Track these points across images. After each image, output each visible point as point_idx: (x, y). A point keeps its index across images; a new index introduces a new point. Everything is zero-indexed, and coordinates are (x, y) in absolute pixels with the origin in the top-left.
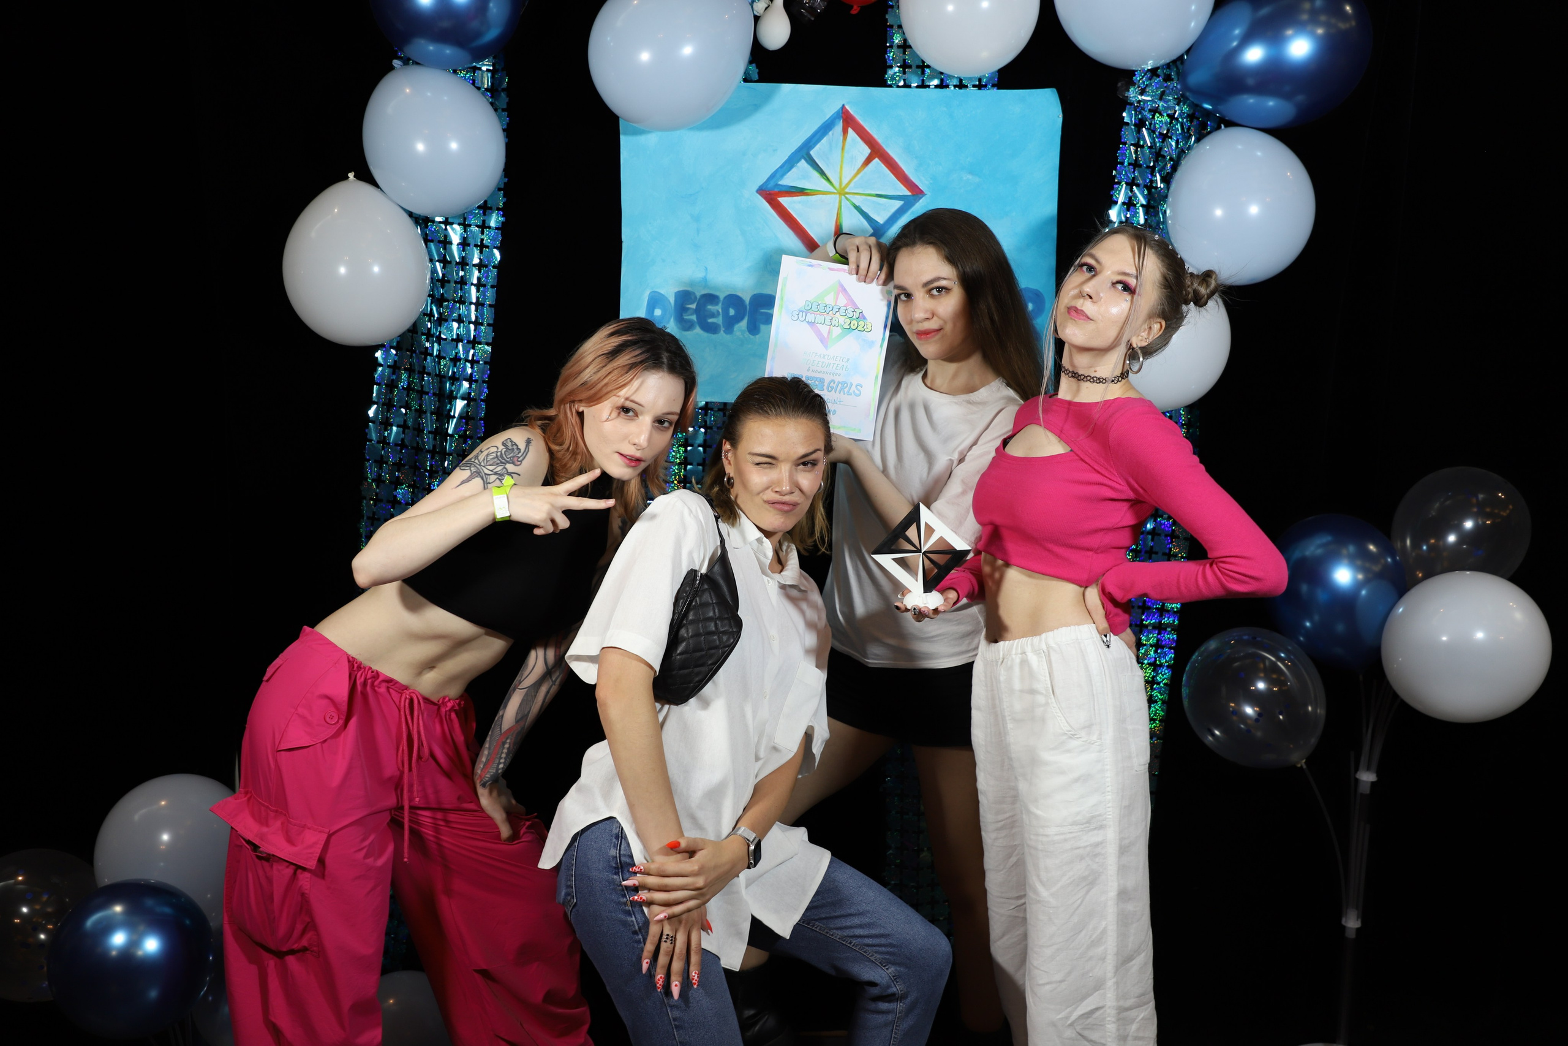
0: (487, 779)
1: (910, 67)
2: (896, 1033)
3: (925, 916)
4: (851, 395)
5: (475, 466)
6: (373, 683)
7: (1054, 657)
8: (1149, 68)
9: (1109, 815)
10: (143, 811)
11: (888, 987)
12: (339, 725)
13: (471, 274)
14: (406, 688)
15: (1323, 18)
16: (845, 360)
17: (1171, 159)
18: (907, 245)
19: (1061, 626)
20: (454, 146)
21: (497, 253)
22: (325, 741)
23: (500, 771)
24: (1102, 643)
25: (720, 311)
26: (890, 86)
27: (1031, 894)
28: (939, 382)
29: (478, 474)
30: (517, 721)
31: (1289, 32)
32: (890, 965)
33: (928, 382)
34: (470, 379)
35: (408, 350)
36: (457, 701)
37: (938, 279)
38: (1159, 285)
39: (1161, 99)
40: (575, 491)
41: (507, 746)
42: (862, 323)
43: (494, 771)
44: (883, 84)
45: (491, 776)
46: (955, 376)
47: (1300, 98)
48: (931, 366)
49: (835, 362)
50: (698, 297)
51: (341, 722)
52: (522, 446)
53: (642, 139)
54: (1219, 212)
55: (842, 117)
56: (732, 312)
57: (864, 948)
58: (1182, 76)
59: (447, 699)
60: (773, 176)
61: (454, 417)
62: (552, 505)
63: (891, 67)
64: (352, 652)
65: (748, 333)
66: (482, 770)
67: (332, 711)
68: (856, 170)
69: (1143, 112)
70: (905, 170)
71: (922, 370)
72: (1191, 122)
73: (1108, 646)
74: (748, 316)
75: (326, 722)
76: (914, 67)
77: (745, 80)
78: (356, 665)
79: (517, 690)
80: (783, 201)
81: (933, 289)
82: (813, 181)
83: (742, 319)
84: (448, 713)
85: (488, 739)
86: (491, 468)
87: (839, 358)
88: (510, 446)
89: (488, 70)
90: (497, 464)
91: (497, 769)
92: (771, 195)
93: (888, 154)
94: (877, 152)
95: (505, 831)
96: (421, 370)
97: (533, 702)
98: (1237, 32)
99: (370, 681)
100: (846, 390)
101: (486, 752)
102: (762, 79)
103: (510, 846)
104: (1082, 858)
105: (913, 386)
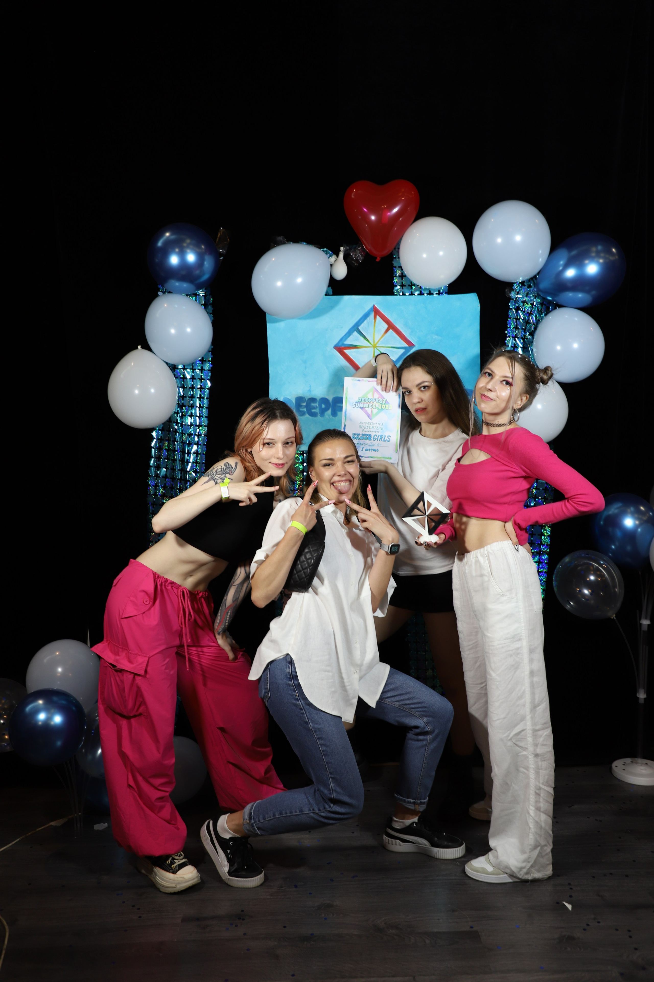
0: (220, 630)
1: (405, 286)
2: (427, 751)
3: (439, 692)
4: (385, 441)
5: (211, 475)
6: (165, 585)
7: (491, 557)
8: (520, 281)
9: (523, 633)
10: (48, 658)
11: (424, 728)
12: (150, 605)
13: (196, 393)
14: (180, 586)
15: (602, 255)
16: (381, 424)
17: (534, 324)
18: (407, 367)
19: (494, 542)
20: (189, 330)
21: (208, 382)
22: (144, 613)
23: (226, 627)
24: (515, 549)
25: (318, 406)
26: (396, 295)
27: (488, 676)
28: (428, 433)
29: (212, 479)
30: (234, 602)
31: (587, 262)
32: (424, 717)
33: (423, 433)
34: (198, 444)
35: (167, 431)
36: (204, 593)
37: (423, 382)
38: (523, 379)
39: (527, 296)
40: (258, 484)
41: (229, 614)
42: (387, 406)
43: (223, 627)
44: (392, 293)
45: (222, 629)
46: (436, 430)
47: (594, 293)
48: (423, 426)
49: (376, 426)
50: (307, 400)
51: (151, 603)
52: (233, 466)
53: (277, 325)
54: (559, 348)
55: (374, 311)
56: (323, 406)
57: (410, 710)
58: (536, 285)
59: (199, 592)
60: (341, 340)
61: (190, 462)
62: (249, 491)
63: (396, 286)
64: (154, 569)
65: (331, 416)
66: (217, 627)
67: (146, 598)
68: (381, 335)
69: (519, 303)
70: (405, 335)
71: (419, 428)
72: (542, 306)
73: (518, 551)
74: (332, 408)
75: (144, 603)
76: (407, 286)
77: (326, 295)
78: (157, 576)
79: (233, 586)
80: (347, 351)
81: (421, 387)
82: (360, 341)
83: (328, 409)
84: (200, 598)
85: (220, 611)
86: (219, 476)
87: (378, 424)
88: (228, 466)
89: (203, 296)
90: (222, 474)
91: (225, 625)
92: (341, 349)
93: (397, 327)
94: (391, 326)
95: (231, 655)
96: (174, 440)
97: (241, 592)
98: (562, 263)
99: (163, 583)
100: (383, 439)
101: (219, 618)
102: (334, 294)
103: (234, 664)
104: (511, 656)
105: (415, 435)
